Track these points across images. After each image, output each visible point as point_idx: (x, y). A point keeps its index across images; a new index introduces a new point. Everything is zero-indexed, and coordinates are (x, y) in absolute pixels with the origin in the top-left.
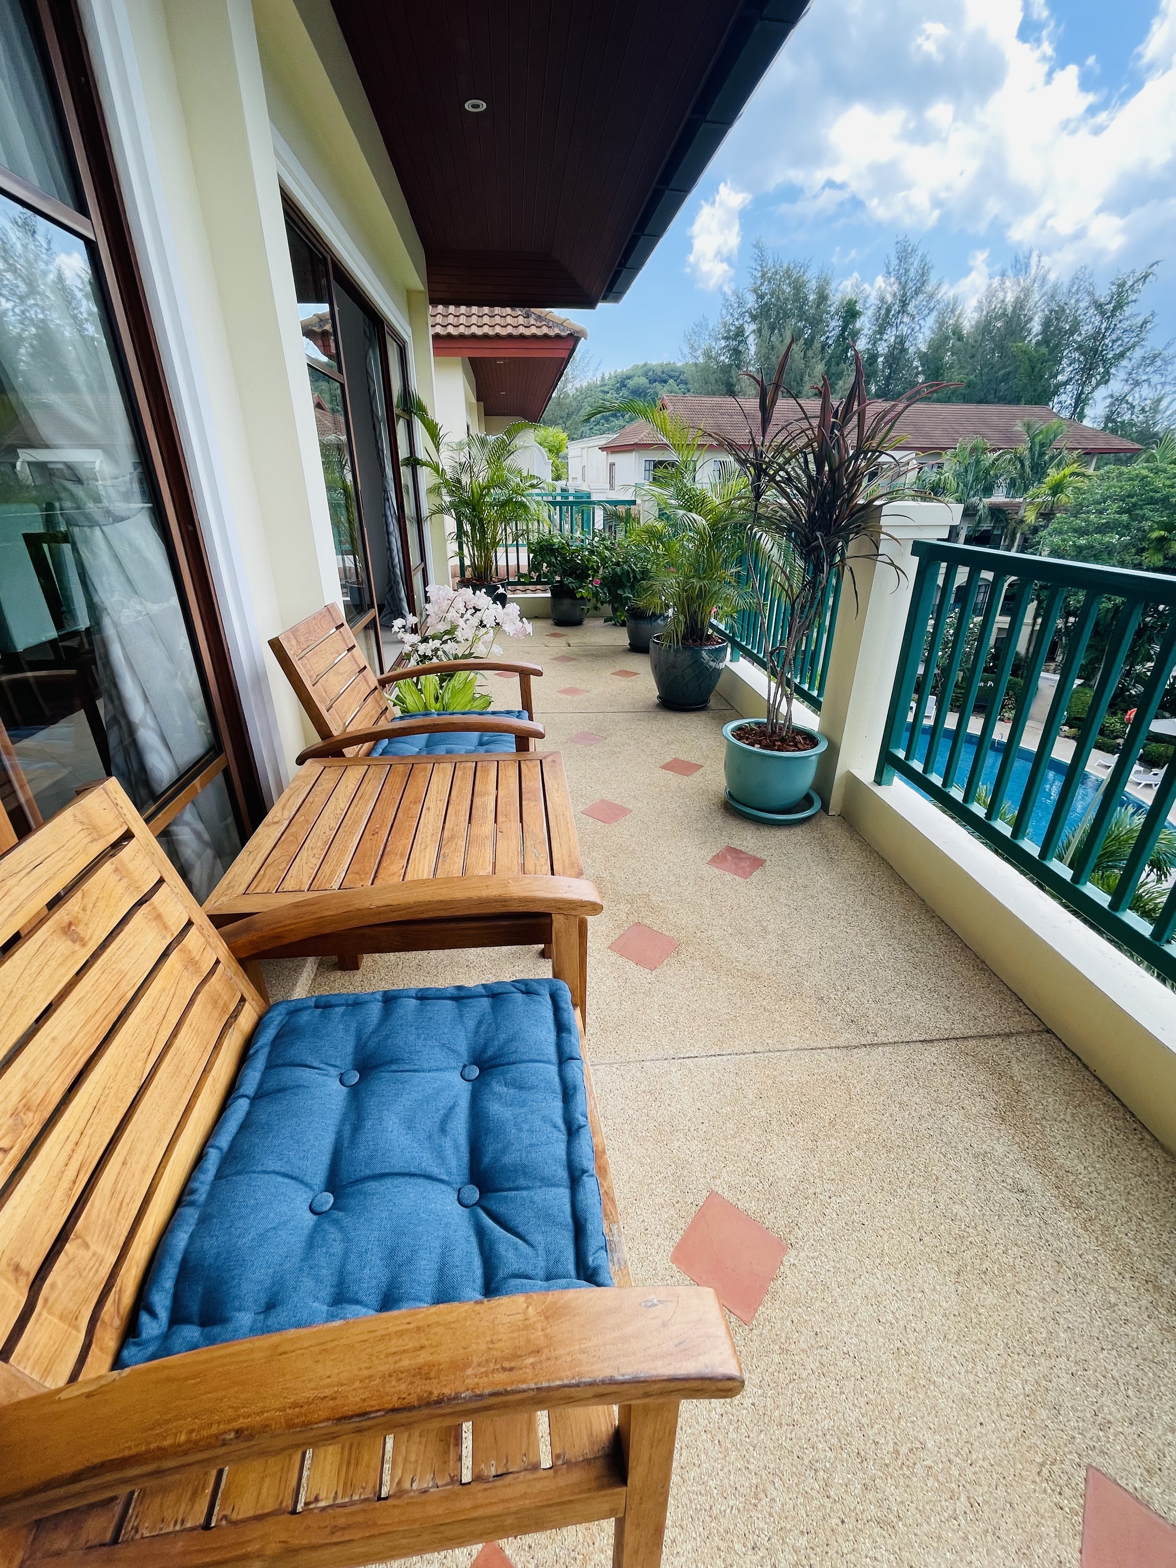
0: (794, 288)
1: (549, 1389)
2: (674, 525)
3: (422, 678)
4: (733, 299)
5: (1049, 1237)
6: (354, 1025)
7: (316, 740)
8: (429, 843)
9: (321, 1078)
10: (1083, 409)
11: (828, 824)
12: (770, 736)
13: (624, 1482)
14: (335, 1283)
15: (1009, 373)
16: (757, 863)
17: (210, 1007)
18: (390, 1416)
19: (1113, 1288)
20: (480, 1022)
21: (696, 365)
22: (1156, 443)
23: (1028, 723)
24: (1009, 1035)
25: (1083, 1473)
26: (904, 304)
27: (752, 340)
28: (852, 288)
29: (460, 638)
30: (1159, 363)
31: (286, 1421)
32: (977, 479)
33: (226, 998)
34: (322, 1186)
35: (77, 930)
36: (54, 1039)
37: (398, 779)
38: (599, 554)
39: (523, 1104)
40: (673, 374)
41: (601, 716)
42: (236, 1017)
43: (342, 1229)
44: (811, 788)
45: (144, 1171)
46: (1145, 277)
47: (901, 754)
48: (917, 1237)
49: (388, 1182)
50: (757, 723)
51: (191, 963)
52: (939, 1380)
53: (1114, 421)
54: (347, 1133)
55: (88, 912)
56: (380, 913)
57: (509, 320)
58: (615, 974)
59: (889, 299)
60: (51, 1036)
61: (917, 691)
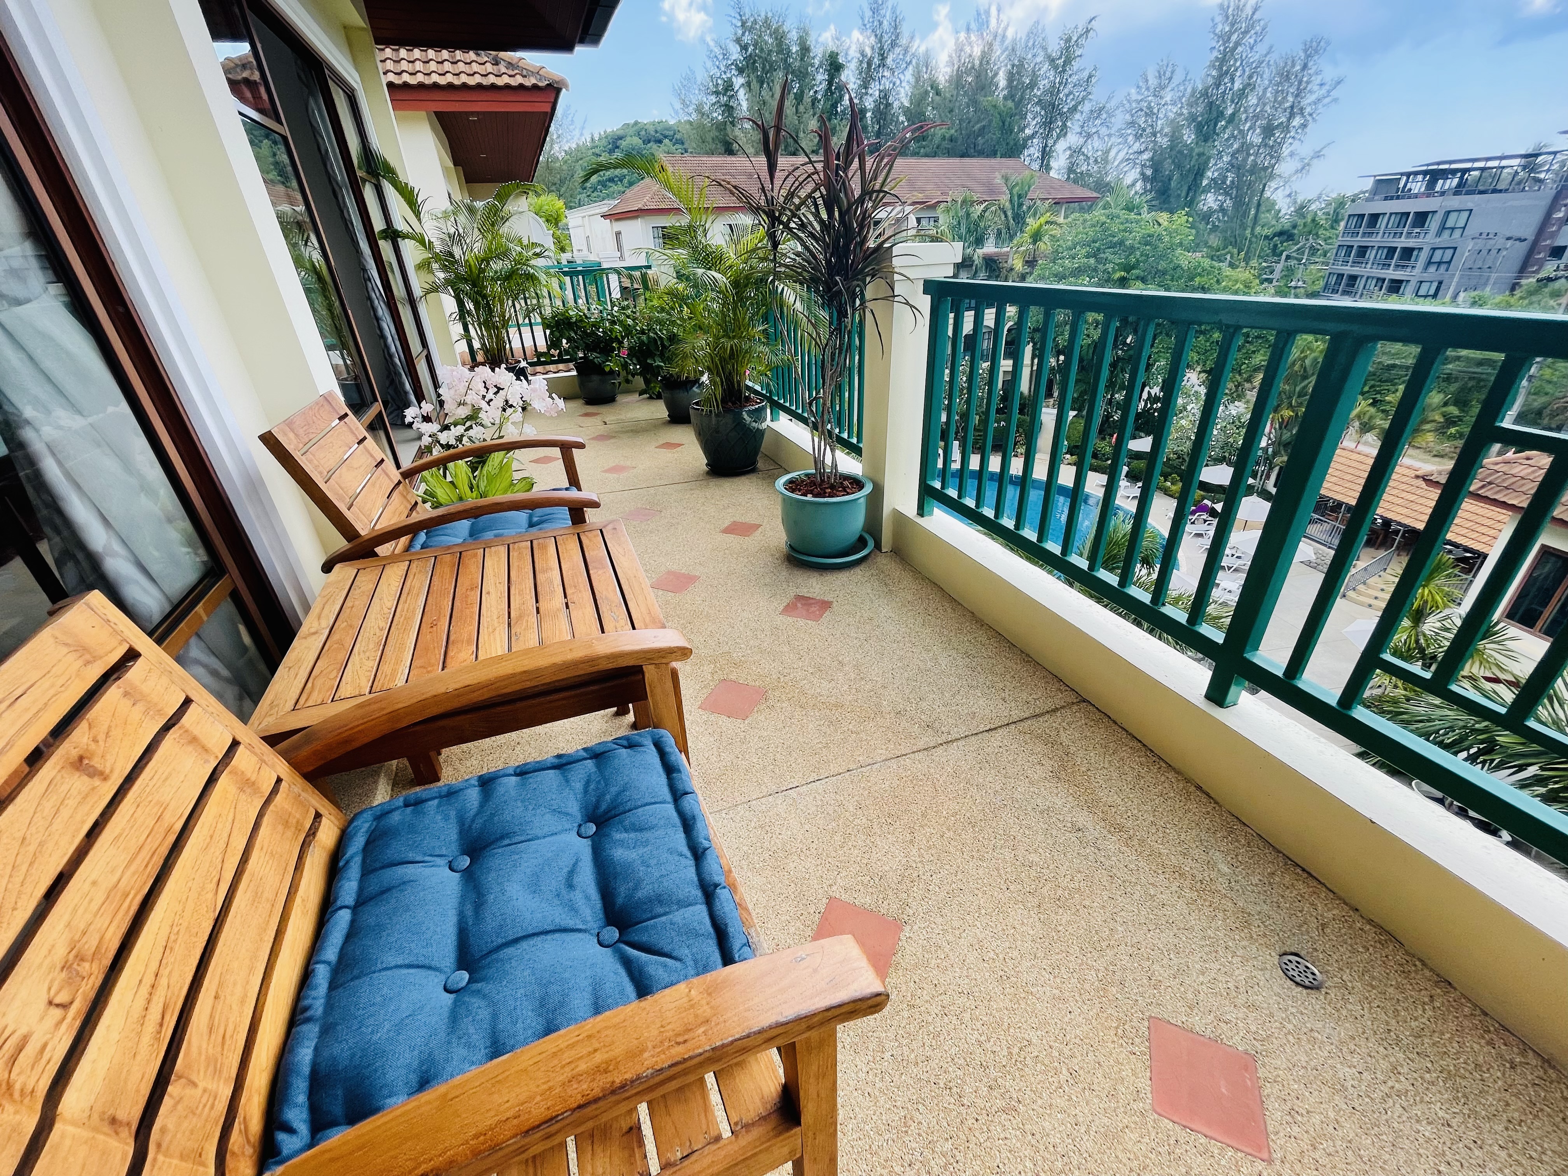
0: (776, 39)
1: (723, 1046)
2: (695, 286)
3: (451, 465)
4: (717, 50)
5: (1102, 859)
6: (453, 814)
7: (340, 543)
8: (496, 625)
9: (428, 871)
10: (1048, 161)
11: (882, 561)
12: (820, 485)
13: (798, 1123)
14: (488, 1044)
15: (984, 127)
16: (826, 605)
17: (280, 828)
18: (577, 1114)
19: (1152, 884)
20: (587, 783)
21: (691, 123)
22: (1109, 191)
23: (1037, 456)
24: (1055, 710)
25: (1146, 1024)
26: (883, 58)
27: (742, 95)
28: (833, 39)
29: (486, 422)
30: (1104, 116)
31: (472, 1151)
32: (969, 231)
33: (298, 816)
34: (453, 966)
35: (92, 763)
36: (94, 883)
37: (447, 570)
38: (621, 323)
39: (646, 843)
40: (667, 133)
41: (652, 490)
42: (314, 834)
43: (484, 996)
44: (863, 530)
45: (243, 1002)
46: (1088, 31)
47: (937, 485)
48: (1004, 888)
49: (524, 944)
50: (807, 475)
51: (247, 784)
52: (1034, 990)
53: (1075, 172)
54: (469, 911)
55: (101, 743)
56: (458, 696)
57: (475, 67)
58: (710, 731)
59: (868, 52)
60: (90, 880)
61: (942, 439)
